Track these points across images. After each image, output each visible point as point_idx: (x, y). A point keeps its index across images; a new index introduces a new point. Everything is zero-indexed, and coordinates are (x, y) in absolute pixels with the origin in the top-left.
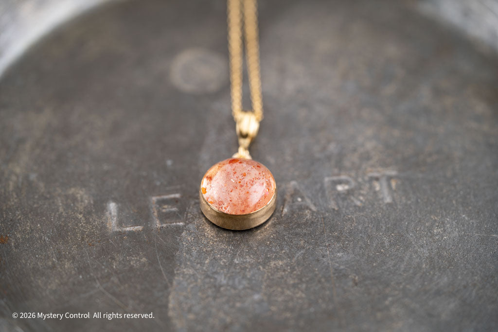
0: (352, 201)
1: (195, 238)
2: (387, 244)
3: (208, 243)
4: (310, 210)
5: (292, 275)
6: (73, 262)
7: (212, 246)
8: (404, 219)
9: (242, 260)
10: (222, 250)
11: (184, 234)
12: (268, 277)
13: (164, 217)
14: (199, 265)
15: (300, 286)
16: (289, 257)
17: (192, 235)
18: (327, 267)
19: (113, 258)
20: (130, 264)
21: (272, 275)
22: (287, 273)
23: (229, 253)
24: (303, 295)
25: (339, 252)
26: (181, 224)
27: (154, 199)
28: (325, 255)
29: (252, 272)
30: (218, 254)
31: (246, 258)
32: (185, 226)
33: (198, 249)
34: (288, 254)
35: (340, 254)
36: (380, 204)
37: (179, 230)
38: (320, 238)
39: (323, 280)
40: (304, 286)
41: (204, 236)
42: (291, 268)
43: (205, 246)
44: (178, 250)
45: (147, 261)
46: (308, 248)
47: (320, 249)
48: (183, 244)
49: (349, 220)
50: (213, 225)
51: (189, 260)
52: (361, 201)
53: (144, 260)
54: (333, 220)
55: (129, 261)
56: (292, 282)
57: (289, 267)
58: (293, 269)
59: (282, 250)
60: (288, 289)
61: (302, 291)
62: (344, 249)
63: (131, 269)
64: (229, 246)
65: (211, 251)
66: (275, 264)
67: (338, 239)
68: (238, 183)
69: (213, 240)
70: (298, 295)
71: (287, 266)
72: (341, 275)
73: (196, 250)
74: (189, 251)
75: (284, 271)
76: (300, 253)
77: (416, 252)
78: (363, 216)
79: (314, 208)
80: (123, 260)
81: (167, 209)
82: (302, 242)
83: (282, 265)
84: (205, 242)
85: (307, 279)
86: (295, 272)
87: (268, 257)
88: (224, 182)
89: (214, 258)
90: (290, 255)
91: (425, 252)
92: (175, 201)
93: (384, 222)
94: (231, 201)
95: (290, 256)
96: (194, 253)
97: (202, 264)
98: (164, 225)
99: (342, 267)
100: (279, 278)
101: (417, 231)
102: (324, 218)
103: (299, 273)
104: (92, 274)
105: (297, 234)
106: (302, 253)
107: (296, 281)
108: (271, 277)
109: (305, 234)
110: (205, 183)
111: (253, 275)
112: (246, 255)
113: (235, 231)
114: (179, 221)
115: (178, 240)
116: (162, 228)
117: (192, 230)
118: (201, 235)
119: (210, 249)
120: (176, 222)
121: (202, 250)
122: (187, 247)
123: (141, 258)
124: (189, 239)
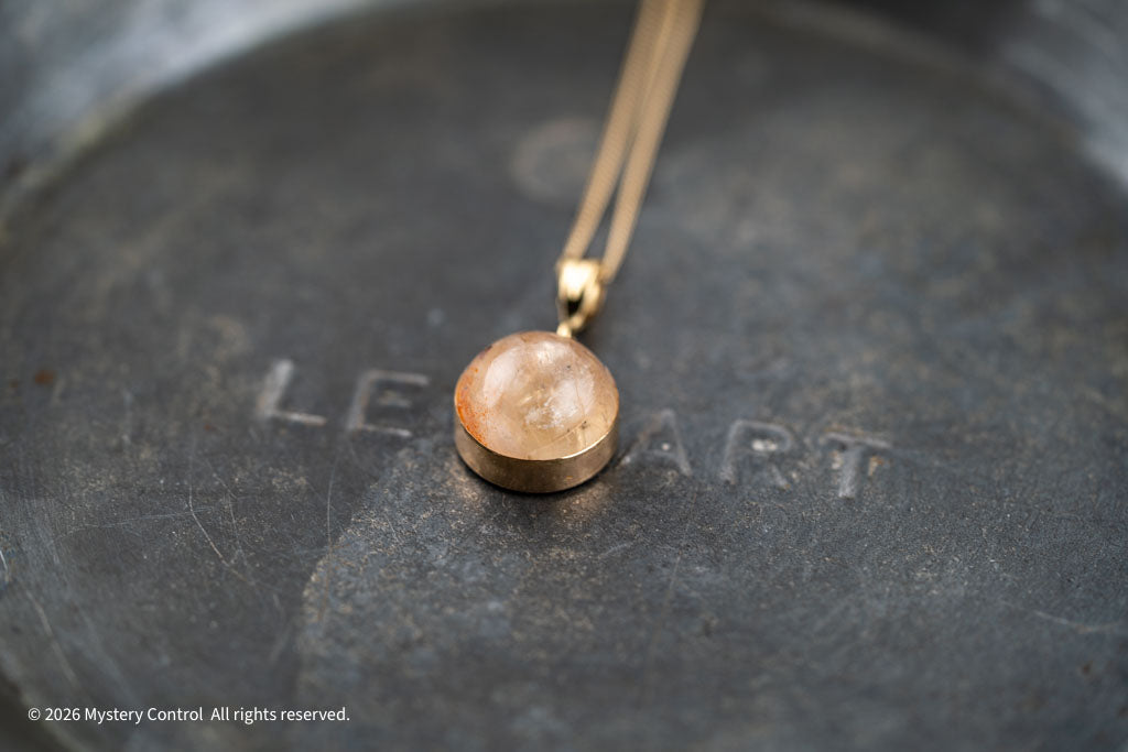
0: (772, 476)
1: (421, 466)
2: (807, 573)
3: (444, 481)
4: (678, 470)
5: (585, 583)
6: (159, 452)
7: (448, 489)
8: (866, 535)
9: (496, 529)
11: (402, 454)
12: (535, 574)
13: (377, 413)
14: (405, 519)
15: (591, 607)
16: (595, 550)
17: (420, 459)
18: (664, 588)
19: (242, 464)
20: (270, 482)
21: (544, 572)
22: (576, 576)
23: (478, 511)
24: (590, 627)
25: (700, 564)
26: (405, 433)
27: (374, 375)
28: (669, 563)
29: (504, 558)
30: (453, 508)
31: (505, 529)
32: (410, 439)
33: (418, 488)
34: (595, 543)
35: (700, 569)
36: (828, 497)
37: (396, 443)
38: (673, 528)
39: (643, 608)
40: (600, 609)
41: (442, 467)
42: (587, 570)
43: (435, 485)
44: (376, 479)
45: (307, 486)
46: (640, 540)
47: (664, 549)
48: (392, 473)
49: (749, 509)
51: (391, 504)
52: (791, 481)
53: (302, 481)
54: (716, 502)
55: (272, 476)
56: (578, 596)
57: (585, 568)
58: (591, 573)
59: (586, 531)
60: (565, 607)
61: (591, 618)
62: (714, 561)
63: (269, 492)
65: (445, 498)
66: (559, 555)
70: (579, 624)
71: (583, 564)
72: (685, 609)
73: (412, 488)
74: (397, 489)
75: (573, 571)
76: (619, 547)
77: (860, 605)
78: (781, 508)
79: (686, 471)
80: (259, 471)
81: (392, 399)
82: (633, 528)
83: (573, 560)
84: (438, 480)
85: (613, 598)
86: (593, 580)
87: (552, 539)
90: (597, 546)
91: (880, 608)
92: (411, 390)
93: (820, 531)
95: (597, 548)
96: (407, 493)
97: (412, 517)
98: (371, 428)
99: (694, 594)
100: (556, 582)
101: (881, 564)
102: (700, 494)
103: (600, 583)
104: (186, 483)
106: (624, 548)
107: (588, 597)
108: (541, 577)
109: (647, 514)
111: (506, 565)
112: (509, 523)
114: (404, 428)
115: (385, 462)
116: (362, 433)
117: (422, 451)
118: (435, 464)
119: (441, 494)
120: (396, 427)
121: (426, 492)
122: (398, 478)
123: (297, 478)
124: (409, 465)
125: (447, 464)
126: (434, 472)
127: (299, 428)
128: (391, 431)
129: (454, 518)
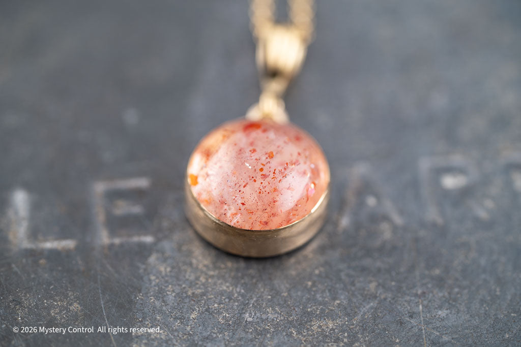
1: (173, 268)
3: (197, 278)
4: (391, 222)
7: (203, 284)
9: (258, 315)
10: (222, 295)
11: (152, 259)
13: (117, 224)
14: (178, 323)
16: (348, 315)
17: (169, 261)
18: (418, 337)
20: (49, 314)
23: (236, 300)
25: (440, 307)
26: (148, 239)
27: (100, 188)
28: (414, 313)
29: (276, 340)
30: (215, 302)
31: (267, 313)
32: (155, 244)
34: (345, 309)
35: (442, 313)
37: (143, 251)
41: (191, 264)
42: (349, 336)
43: (192, 285)
44: (140, 291)
45: (82, 310)
46: (382, 297)
47: (406, 301)
48: (150, 280)
50: (208, 244)
51: (161, 312)
52: (488, 209)
53: (76, 307)
55: (48, 309)
57: (346, 334)
59: (334, 299)
62: (451, 302)
64: (236, 287)
65: (203, 294)
66: (320, 327)
67: (440, 282)
68: (258, 170)
69: (206, 274)
71: (343, 331)
73: (173, 291)
74: (161, 294)
76: (368, 307)
79: (398, 220)
80: (37, 306)
81: (123, 208)
82: (372, 286)
83: (332, 330)
84: (192, 278)
86: (356, 344)
87: (309, 313)
88: (232, 167)
89: (206, 310)
90: (349, 310)
92: (136, 195)
94: (243, 204)
95: (349, 312)
96: (171, 297)
97: (184, 320)
98: (117, 241)
99: (445, 339)
105: (364, 270)
106: (372, 308)
109: (379, 270)
110: (196, 165)
112: (267, 307)
113: (248, 259)
114: (145, 234)
115: (141, 271)
116: (111, 246)
117: (168, 253)
118: (185, 263)
119: (200, 291)
120: (139, 235)
121: (186, 293)
122: (157, 285)
123: (71, 305)
124: (162, 269)
125: (194, 261)
126: (185, 271)
127: (54, 255)
128: (136, 239)
129: (219, 313)
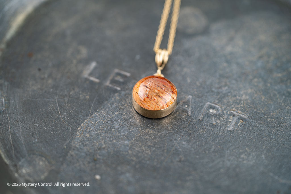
1: (120, 99)
2: (212, 149)
3: (125, 104)
4: (188, 113)
5: (152, 141)
7: (125, 107)
8: (232, 142)
9: (134, 121)
10: (128, 111)
11: (116, 94)
12: (140, 135)
13: (113, 82)
14: (111, 113)
15: (152, 148)
16: (158, 132)
17: (121, 97)
19: (74, 89)
21: (143, 135)
23: (131, 114)
24: (150, 153)
26: (119, 89)
27: (117, 71)
28: (176, 139)
29: (134, 129)
30: (125, 112)
32: (120, 91)
34: (159, 130)
37: (116, 91)
39: (165, 151)
40: (154, 149)
43: (122, 105)
44: (107, 101)
45: (89, 98)
46: (171, 131)
47: (176, 135)
48: (112, 99)
51: (109, 108)
54: (195, 125)
56: (149, 144)
58: (155, 138)
59: (157, 126)
60: (145, 146)
63: (78, 98)
65: (123, 109)
67: (189, 135)
69: (128, 104)
70: (147, 152)
72: (176, 153)
73: (116, 105)
74: (112, 104)
75: (150, 137)
76: (165, 132)
79: (190, 114)
81: (118, 78)
82: (170, 128)
83: (151, 134)
84: (123, 104)
86: (155, 140)
87: (148, 126)
89: (121, 113)
96: (114, 106)
97: (113, 113)
98: (110, 86)
100: (145, 139)
101: (233, 151)
102: (191, 121)
103: (156, 142)
104: (58, 92)
105: (171, 122)
107: (152, 145)
108: (141, 137)
109: (175, 124)
111: (133, 131)
112: (138, 120)
114: (119, 87)
115: (111, 96)
116: (108, 86)
117: (122, 95)
118: (124, 99)
119: (123, 108)
120: (117, 86)
121: (119, 107)
122: (113, 101)
123: (87, 96)
124: (117, 98)
125: (127, 100)
126: (123, 101)
127: (92, 82)
128: (115, 87)
129: (124, 115)
